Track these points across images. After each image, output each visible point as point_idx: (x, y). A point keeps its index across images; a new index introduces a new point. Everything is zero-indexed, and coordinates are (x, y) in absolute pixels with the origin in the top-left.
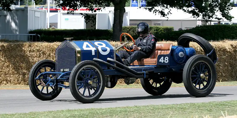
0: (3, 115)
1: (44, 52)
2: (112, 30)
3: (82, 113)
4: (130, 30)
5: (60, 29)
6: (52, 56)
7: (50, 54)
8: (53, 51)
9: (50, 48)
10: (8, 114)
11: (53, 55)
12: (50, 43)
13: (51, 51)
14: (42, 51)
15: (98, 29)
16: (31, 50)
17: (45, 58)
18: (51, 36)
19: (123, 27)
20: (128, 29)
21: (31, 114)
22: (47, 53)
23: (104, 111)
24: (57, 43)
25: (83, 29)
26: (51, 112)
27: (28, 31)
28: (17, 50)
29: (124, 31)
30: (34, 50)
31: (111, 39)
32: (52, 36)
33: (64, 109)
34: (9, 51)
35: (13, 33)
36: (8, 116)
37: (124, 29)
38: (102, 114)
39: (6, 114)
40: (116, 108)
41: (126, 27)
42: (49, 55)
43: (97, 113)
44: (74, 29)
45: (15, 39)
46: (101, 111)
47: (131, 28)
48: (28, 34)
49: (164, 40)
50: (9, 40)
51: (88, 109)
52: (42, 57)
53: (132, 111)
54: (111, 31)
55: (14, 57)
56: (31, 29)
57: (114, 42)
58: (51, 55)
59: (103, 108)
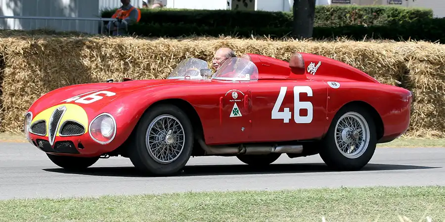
0: (41, 201)
1: (135, 60)
2: (292, 13)
3: (221, 200)
4: (332, 14)
5: (172, 8)
6: (154, 69)
7: (148, 64)
8: (156, 57)
9: (150, 51)
10: (53, 200)
11: (157, 67)
12: (148, 41)
13: (151, 57)
14: (131, 57)
15: (260, 10)
16: (106, 55)
17: (137, 74)
18: (152, 24)
19: (316, 7)
20: (328, 11)
21: (105, 201)
22: (142, 63)
23: (272, 197)
24: (166, 40)
25: (225, 9)
26: (150, 197)
27: (100, 12)
28: (73, 54)
29: (318, 17)
30: (113, 54)
31: (291, 34)
32: (154, 24)
33: (179, 192)
34: (57, 56)
35: (65, 16)
36: (54, 202)
37: (318, 12)
38: (267, 204)
39: (48, 200)
40: (300, 191)
41: (323, 8)
42: (148, 68)
43: (257, 203)
44: (205, 9)
45: (69, 30)
46: (264, 198)
47: (334, 10)
48: (99, 19)
49: (411, 39)
50: (57, 31)
51: (234, 192)
52: (130, 71)
53: (335, 198)
54: (289, 16)
55: (66, 69)
56: (107, 6)
57: (295, 39)
58: (152, 67)
59: (269, 190)
